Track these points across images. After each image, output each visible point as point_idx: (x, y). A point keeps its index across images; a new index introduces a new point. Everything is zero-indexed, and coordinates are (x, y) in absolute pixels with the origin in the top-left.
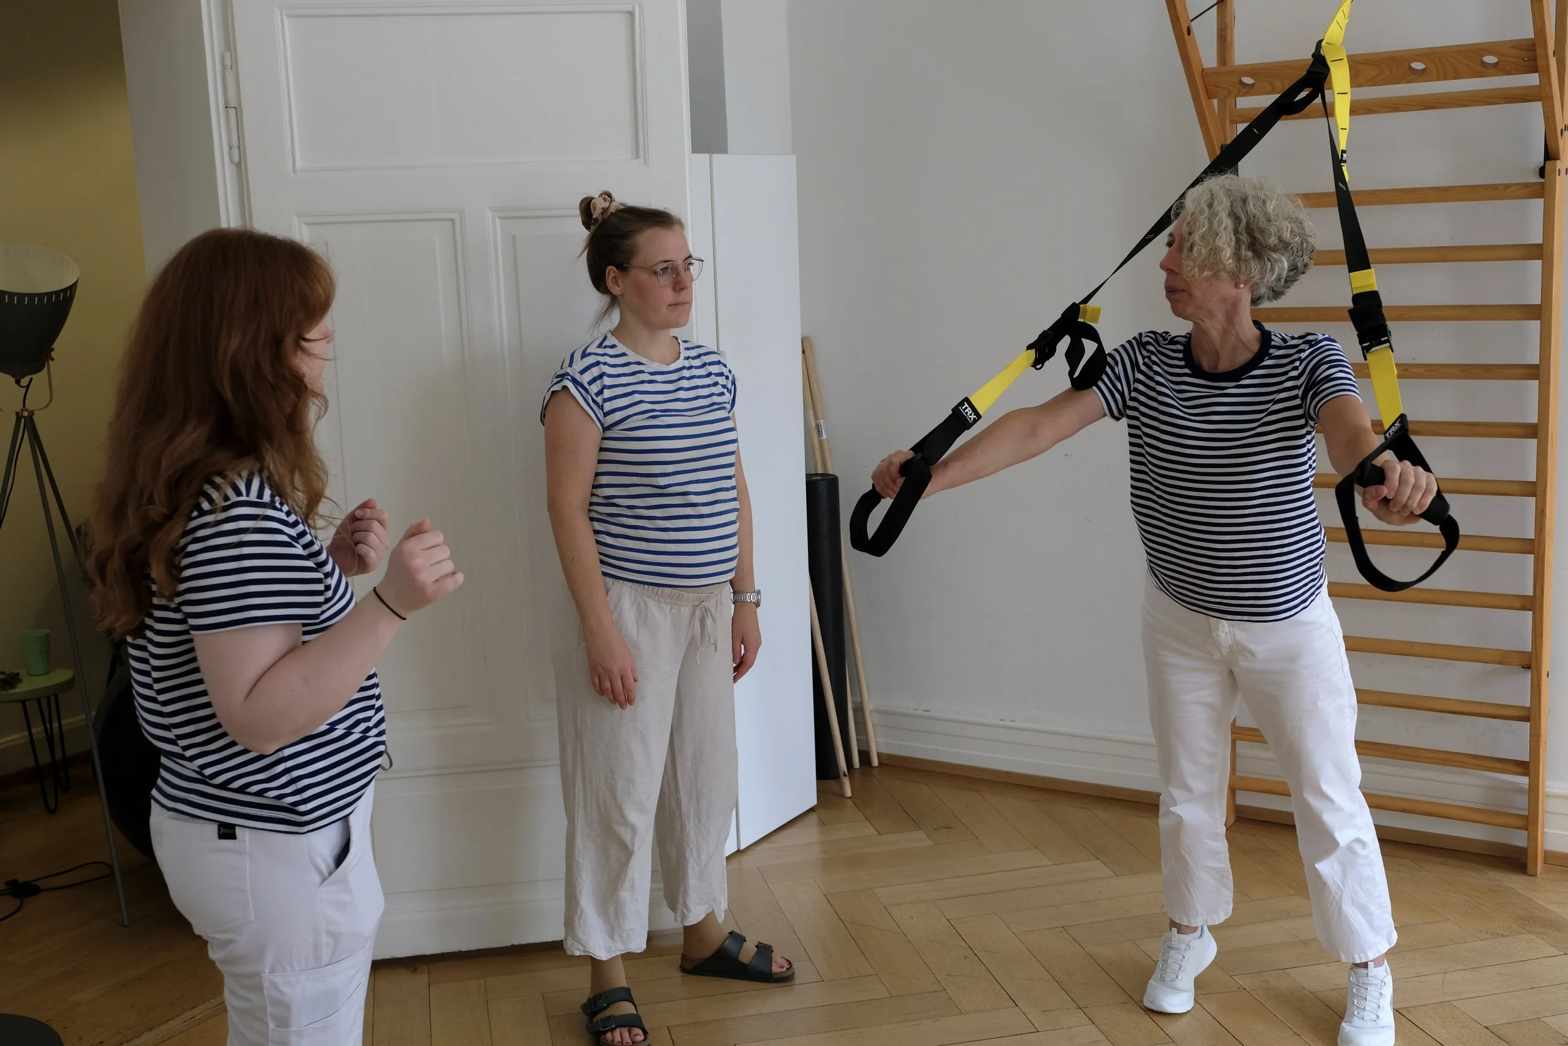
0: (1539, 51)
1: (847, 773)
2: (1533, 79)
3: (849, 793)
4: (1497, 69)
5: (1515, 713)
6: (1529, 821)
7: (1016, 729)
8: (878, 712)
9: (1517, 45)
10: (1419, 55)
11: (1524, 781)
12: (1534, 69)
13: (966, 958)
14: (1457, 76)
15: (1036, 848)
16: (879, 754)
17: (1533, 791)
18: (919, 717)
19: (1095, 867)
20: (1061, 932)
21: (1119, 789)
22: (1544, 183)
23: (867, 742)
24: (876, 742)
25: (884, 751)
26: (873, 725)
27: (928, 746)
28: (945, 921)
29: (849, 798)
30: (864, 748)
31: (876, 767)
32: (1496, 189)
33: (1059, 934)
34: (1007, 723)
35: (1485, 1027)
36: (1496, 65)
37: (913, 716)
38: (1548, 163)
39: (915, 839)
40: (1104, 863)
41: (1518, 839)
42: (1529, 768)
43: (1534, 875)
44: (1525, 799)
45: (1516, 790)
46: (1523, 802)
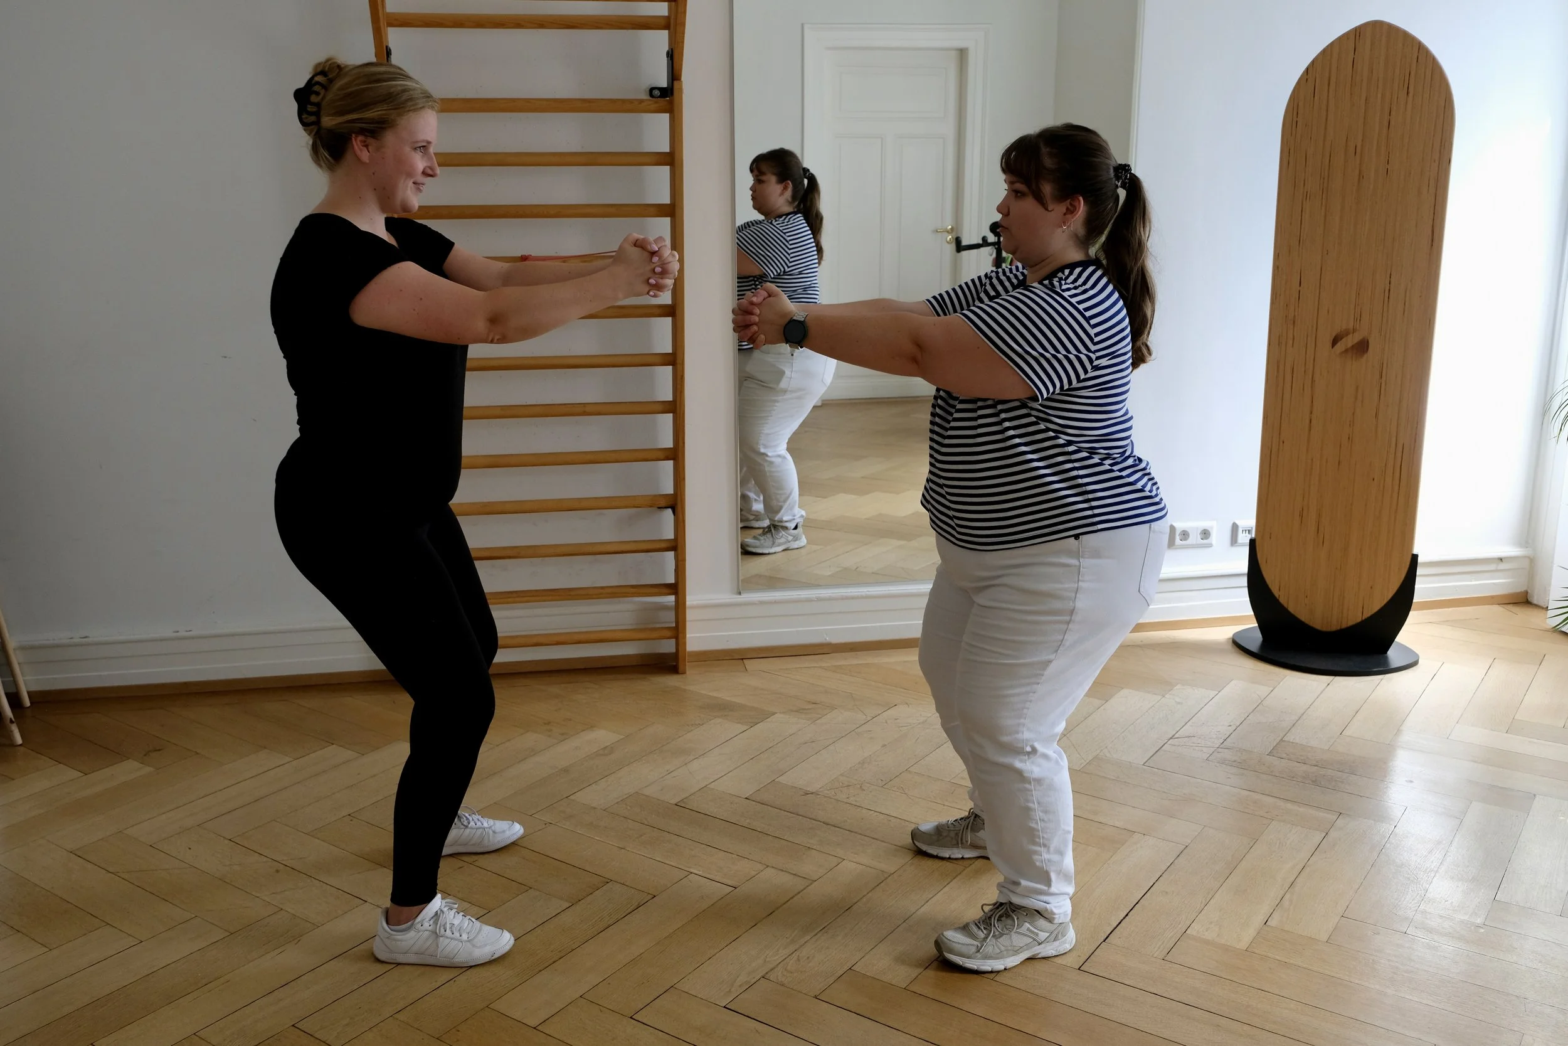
1: (13, 720)
3: (19, 740)
5: (663, 545)
6: (677, 631)
7: (193, 638)
8: (23, 648)
11: (671, 599)
13: (277, 871)
15: (265, 748)
16: (29, 693)
17: (680, 608)
18: (76, 645)
19: (334, 753)
20: (351, 820)
21: (310, 676)
22: (671, 101)
23: (15, 683)
24: (24, 680)
25: (34, 688)
26: (19, 663)
27: (80, 675)
28: (227, 842)
29: (21, 745)
30: (12, 690)
31: (28, 707)
33: (351, 822)
34: (182, 634)
35: (746, 798)
37: (69, 646)
38: (673, 83)
39: (129, 770)
40: (341, 746)
41: (669, 647)
42: (676, 588)
43: (684, 673)
44: (673, 613)
45: (664, 608)
46: (671, 616)
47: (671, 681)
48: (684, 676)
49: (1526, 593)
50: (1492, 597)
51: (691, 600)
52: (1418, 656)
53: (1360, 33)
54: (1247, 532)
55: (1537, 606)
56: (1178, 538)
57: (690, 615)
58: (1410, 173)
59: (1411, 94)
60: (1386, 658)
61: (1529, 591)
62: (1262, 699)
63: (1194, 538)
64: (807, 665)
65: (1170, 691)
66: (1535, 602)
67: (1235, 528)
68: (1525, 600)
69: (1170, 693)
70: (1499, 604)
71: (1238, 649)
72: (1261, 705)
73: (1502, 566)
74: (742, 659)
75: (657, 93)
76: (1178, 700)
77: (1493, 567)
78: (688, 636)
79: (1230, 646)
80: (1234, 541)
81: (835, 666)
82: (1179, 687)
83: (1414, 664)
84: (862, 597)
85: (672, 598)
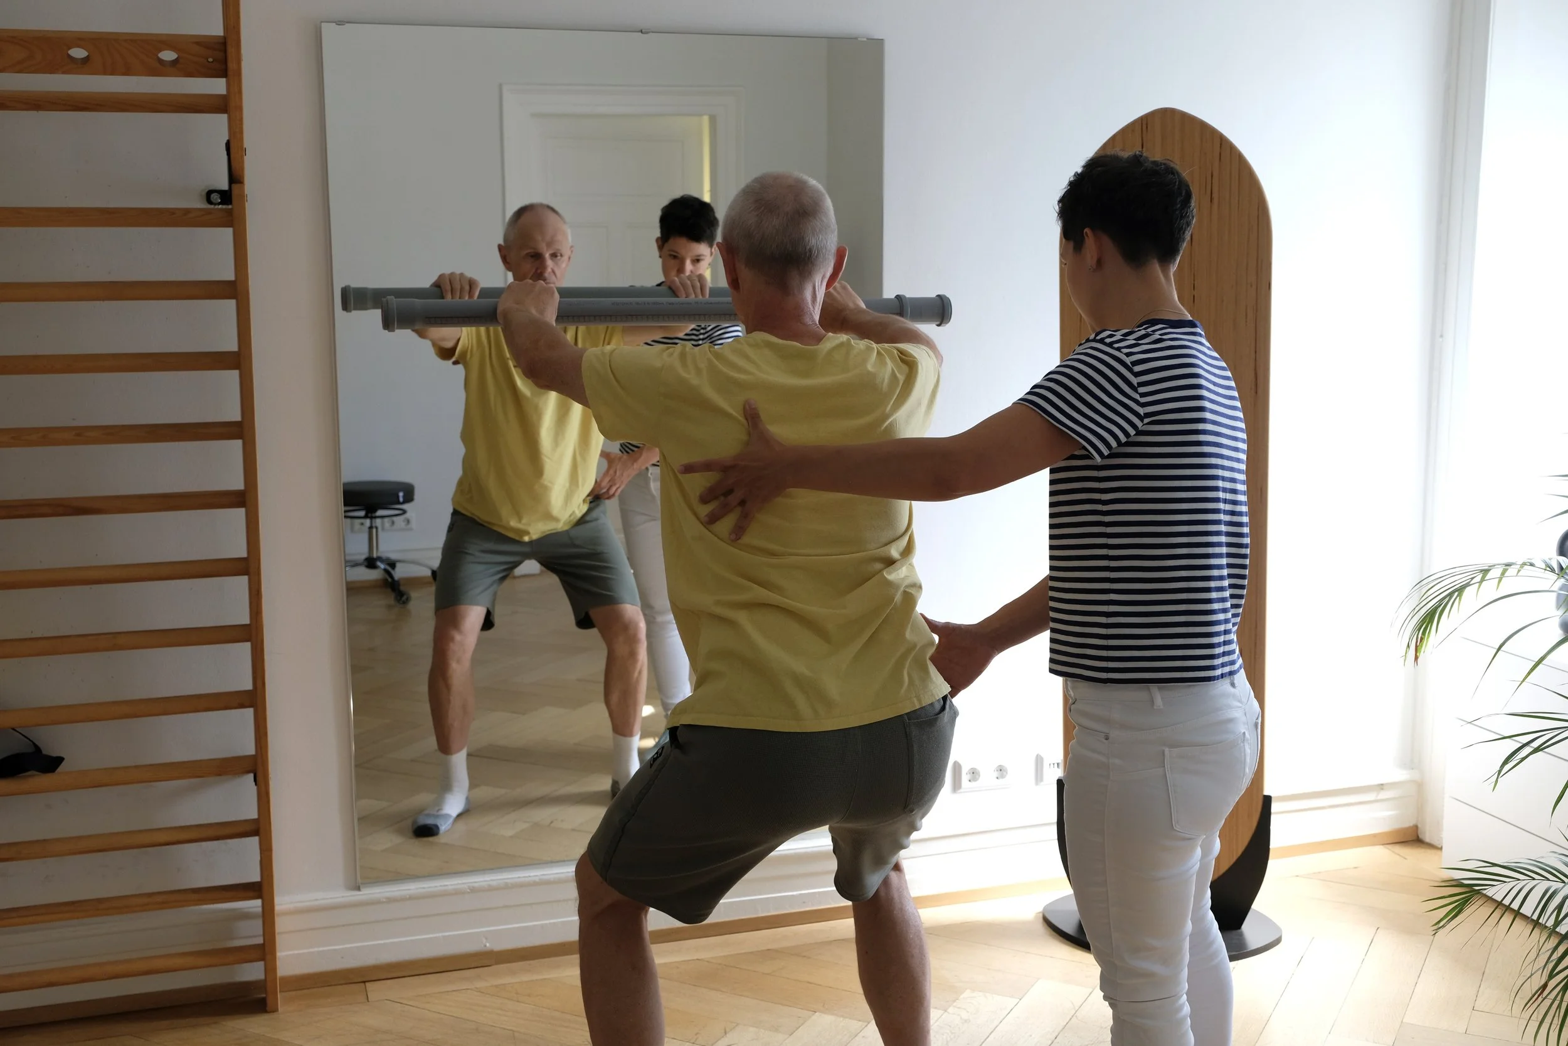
0: (231, 50)
2: (217, 86)
4: (178, 68)
5: (241, 829)
6: (265, 951)
9: (204, 43)
10: (81, 39)
12: (223, 73)
14: (128, 71)
17: (268, 915)
22: (231, 209)
32: (174, 214)
36: (175, 62)
38: (234, 186)
41: (253, 972)
42: (260, 889)
43: (275, 1010)
44: (260, 922)
45: (246, 916)
46: (257, 926)
47: (254, 1025)
48: (274, 1015)
49: (1416, 827)
50: (1375, 836)
51: (282, 902)
52: (1279, 929)
53: (1147, 124)
54: (1056, 765)
55: (1431, 846)
56: (965, 778)
57: (281, 925)
58: (1223, 301)
59: (1216, 201)
60: (1241, 935)
61: (1419, 826)
62: (1077, 1008)
63: (988, 775)
64: (450, 988)
65: (954, 1001)
66: (1427, 839)
67: (1039, 761)
68: (1414, 838)
69: (955, 1004)
70: (1383, 845)
71: (1049, 929)
72: (1074, 1017)
73: (1383, 795)
74: (364, 982)
75: (215, 197)
76: (965, 1015)
77: (1371, 796)
78: (279, 954)
79: (1041, 927)
80: (1039, 777)
81: (496, 986)
82: (967, 993)
83: (1277, 942)
84: (535, 884)
85: (258, 903)
